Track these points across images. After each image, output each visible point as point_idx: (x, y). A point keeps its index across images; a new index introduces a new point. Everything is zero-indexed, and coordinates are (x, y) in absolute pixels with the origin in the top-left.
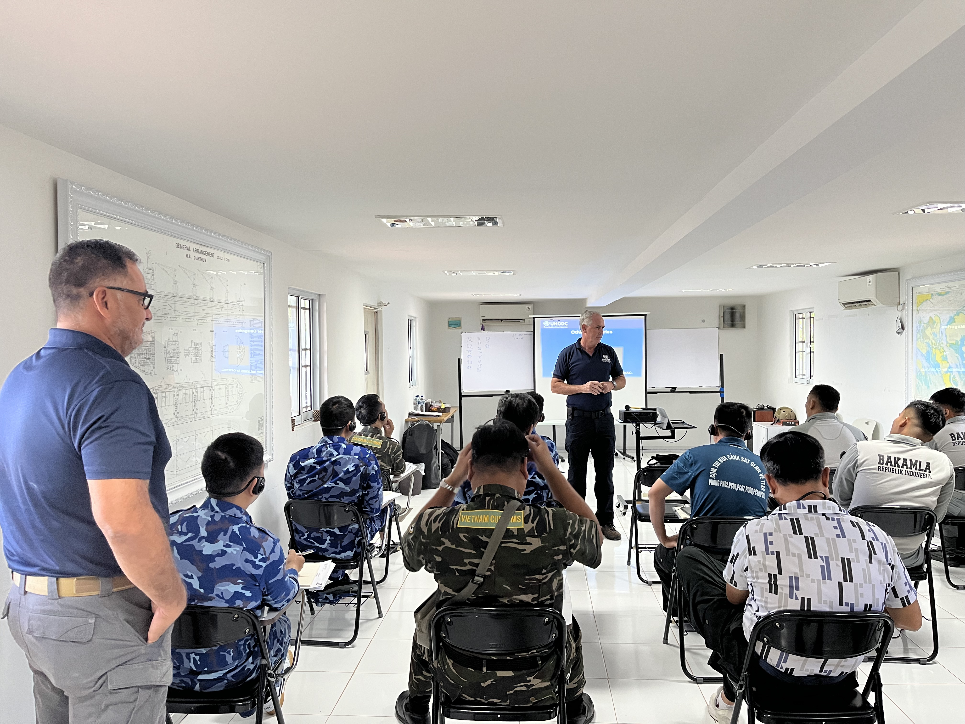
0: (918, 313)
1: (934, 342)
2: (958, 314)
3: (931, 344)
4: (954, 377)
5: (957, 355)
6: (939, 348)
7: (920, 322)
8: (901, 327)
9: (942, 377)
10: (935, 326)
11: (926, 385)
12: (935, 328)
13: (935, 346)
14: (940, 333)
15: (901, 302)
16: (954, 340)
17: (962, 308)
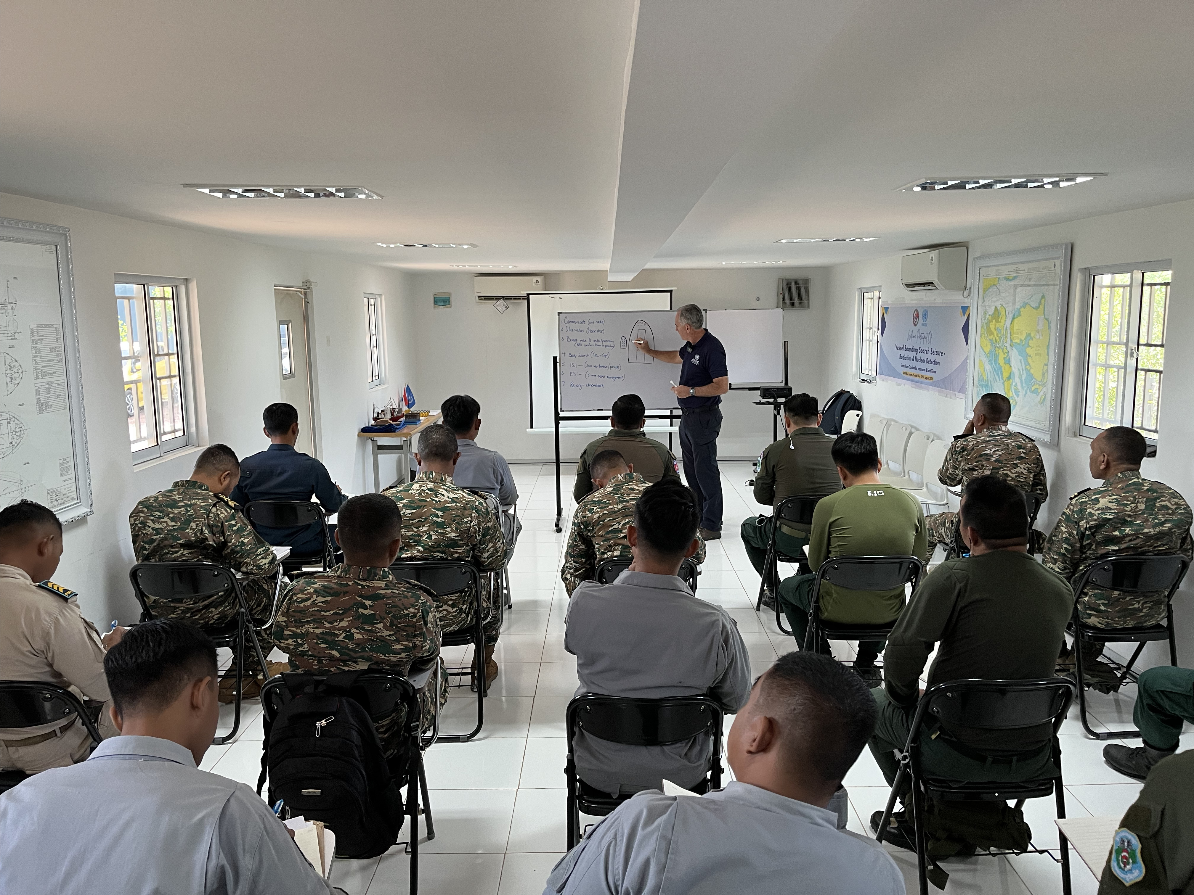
0: (984, 301)
1: (997, 339)
2: (1025, 305)
3: (994, 341)
4: (1016, 385)
5: (1021, 358)
6: (1003, 347)
7: (985, 312)
12: (1000, 322)
13: (999, 344)
14: (1005, 328)
15: (968, 287)
16: (1018, 338)
17: (1030, 298)
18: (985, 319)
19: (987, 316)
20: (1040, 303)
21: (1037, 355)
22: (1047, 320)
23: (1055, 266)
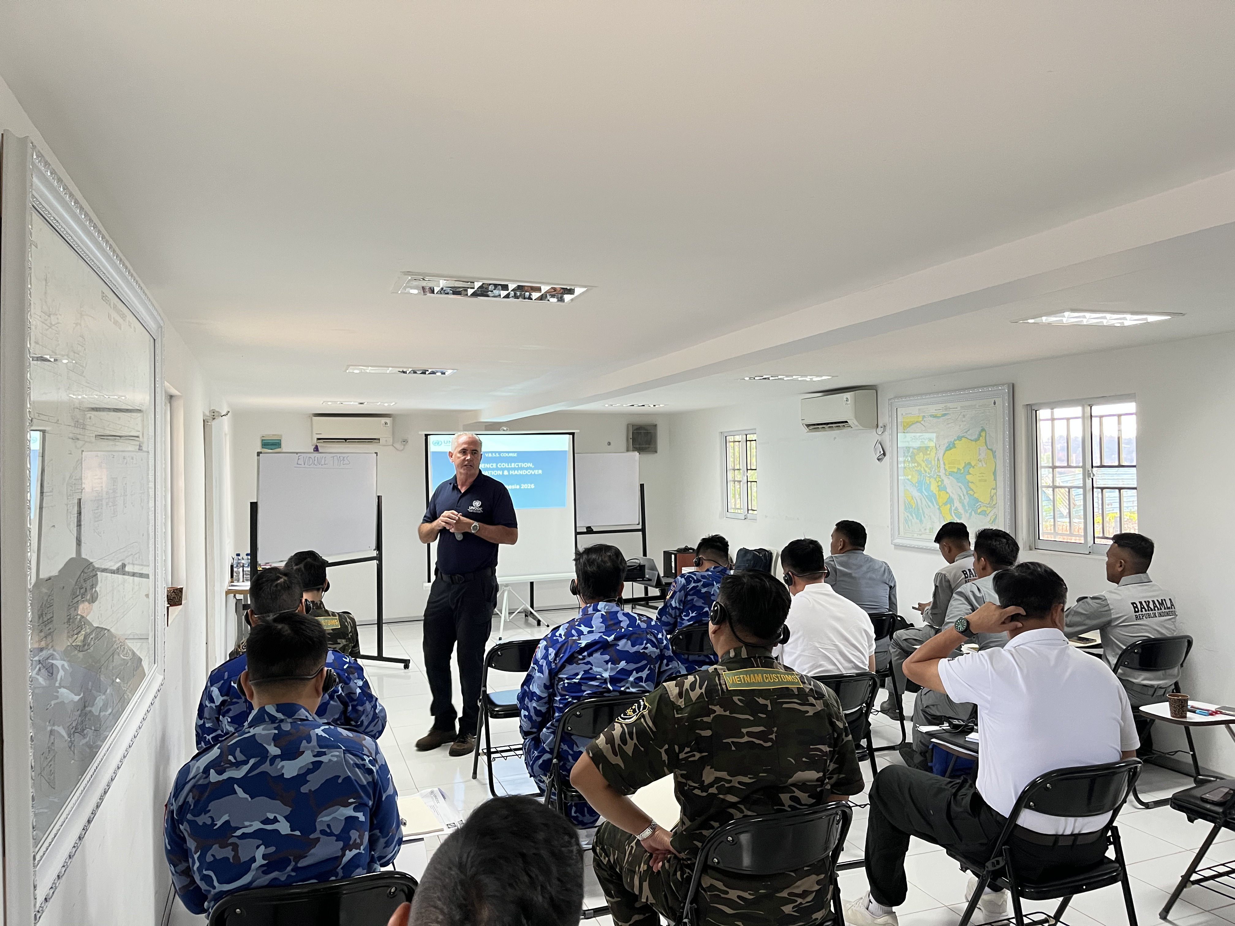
0: (906, 437)
1: (927, 469)
2: (960, 438)
3: (924, 472)
4: (956, 509)
5: (960, 484)
6: (935, 476)
8: (882, 452)
9: (939, 509)
10: (928, 452)
11: (917, 519)
12: (929, 454)
13: (929, 474)
14: (936, 459)
15: (880, 424)
16: (955, 467)
17: (966, 432)
18: (908, 453)
19: (912, 450)
20: (980, 435)
21: (980, 481)
22: (991, 450)
23: (995, 403)
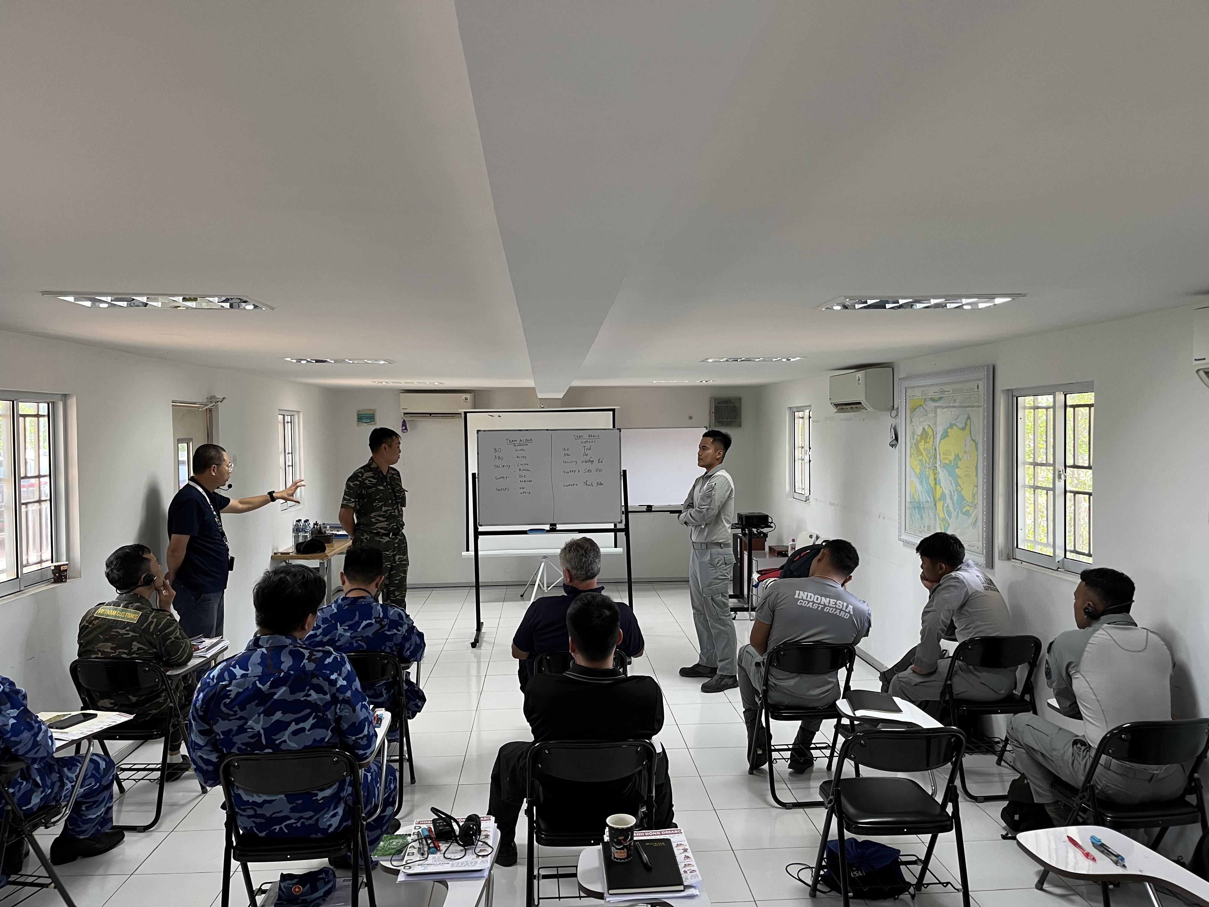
0: (912, 422)
1: (927, 460)
2: (951, 426)
4: (948, 506)
5: (951, 479)
6: (933, 468)
7: (914, 433)
8: (894, 438)
9: (935, 505)
10: (928, 440)
11: (919, 514)
12: (929, 443)
13: (929, 464)
14: (934, 449)
15: (895, 407)
16: (948, 459)
17: (956, 419)
18: (913, 440)
19: (916, 437)
20: (966, 424)
21: (966, 476)
22: (974, 441)
23: (978, 387)
